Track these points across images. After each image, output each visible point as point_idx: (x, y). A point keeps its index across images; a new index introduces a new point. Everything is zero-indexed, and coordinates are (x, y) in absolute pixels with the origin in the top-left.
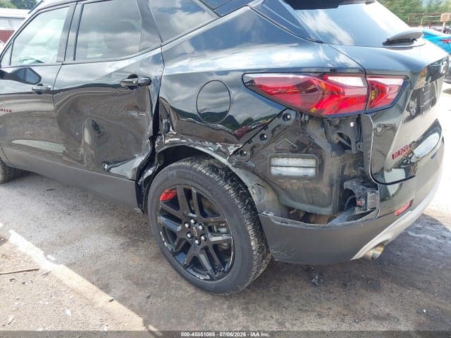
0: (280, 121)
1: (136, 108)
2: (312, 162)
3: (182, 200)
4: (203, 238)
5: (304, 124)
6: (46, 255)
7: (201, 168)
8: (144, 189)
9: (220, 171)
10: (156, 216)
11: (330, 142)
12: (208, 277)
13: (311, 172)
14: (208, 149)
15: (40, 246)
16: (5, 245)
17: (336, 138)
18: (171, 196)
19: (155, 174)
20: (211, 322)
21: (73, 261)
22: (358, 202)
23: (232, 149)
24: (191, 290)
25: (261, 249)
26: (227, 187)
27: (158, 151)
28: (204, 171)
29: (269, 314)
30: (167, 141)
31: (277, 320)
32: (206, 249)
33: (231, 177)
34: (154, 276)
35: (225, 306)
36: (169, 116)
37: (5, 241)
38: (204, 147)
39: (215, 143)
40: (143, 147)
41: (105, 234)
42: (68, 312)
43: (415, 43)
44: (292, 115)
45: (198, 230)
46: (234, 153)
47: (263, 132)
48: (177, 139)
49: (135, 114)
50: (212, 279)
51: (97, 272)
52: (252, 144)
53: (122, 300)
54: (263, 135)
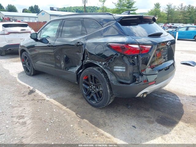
0: (116, 56)
1: (79, 52)
2: (124, 68)
3: (90, 79)
4: (95, 90)
5: (123, 57)
6: (47, 96)
7: (95, 69)
8: (79, 76)
9: (101, 70)
10: (82, 84)
11: (129, 62)
12: (96, 102)
13: (124, 70)
14: (98, 63)
15: (45, 94)
16: (35, 93)
17: (131, 61)
18: (86, 78)
19: (82, 71)
20: (95, 114)
21: (56, 98)
22: (137, 79)
23: (103, 63)
24: (90, 107)
25: (111, 93)
26: (102, 75)
27: (84, 64)
28: (96, 70)
29: (113, 114)
30: (86, 61)
31: (115, 115)
32: (96, 93)
33: (104, 72)
34: (80, 103)
35: (100, 111)
36: (87, 54)
37: (34, 92)
38: (96, 63)
39: (99, 62)
40: (80, 64)
41: (66, 92)
42: (55, 110)
43: (161, 36)
44: (119, 55)
45: (94, 88)
46: (104, 64)
47: (112, 59)
48: (89, 61)
49: (78, 53)
50: (97, 103)
51: (63, 101)
52: (109, 62)
53: (70, 108)
54: (112, 60)
